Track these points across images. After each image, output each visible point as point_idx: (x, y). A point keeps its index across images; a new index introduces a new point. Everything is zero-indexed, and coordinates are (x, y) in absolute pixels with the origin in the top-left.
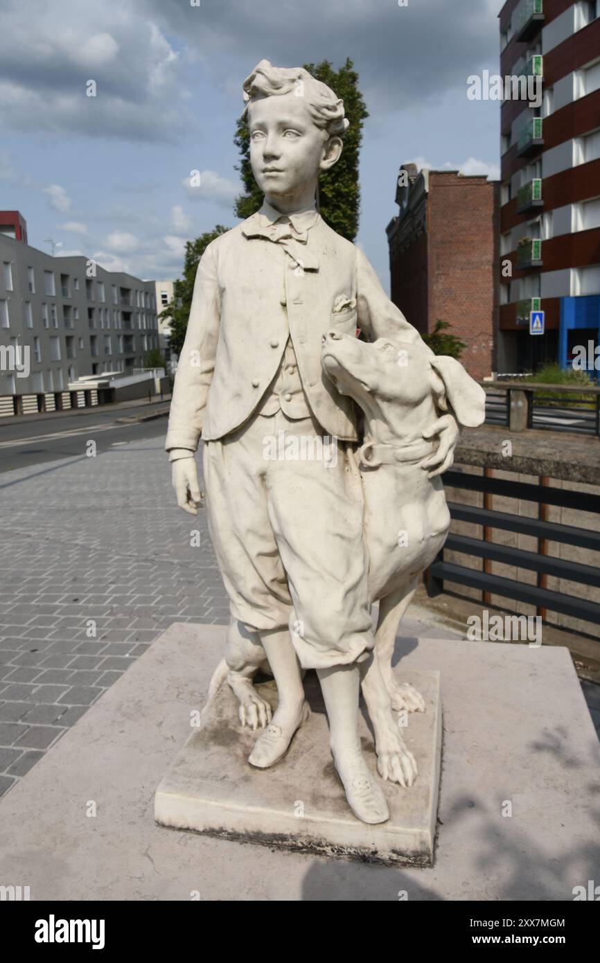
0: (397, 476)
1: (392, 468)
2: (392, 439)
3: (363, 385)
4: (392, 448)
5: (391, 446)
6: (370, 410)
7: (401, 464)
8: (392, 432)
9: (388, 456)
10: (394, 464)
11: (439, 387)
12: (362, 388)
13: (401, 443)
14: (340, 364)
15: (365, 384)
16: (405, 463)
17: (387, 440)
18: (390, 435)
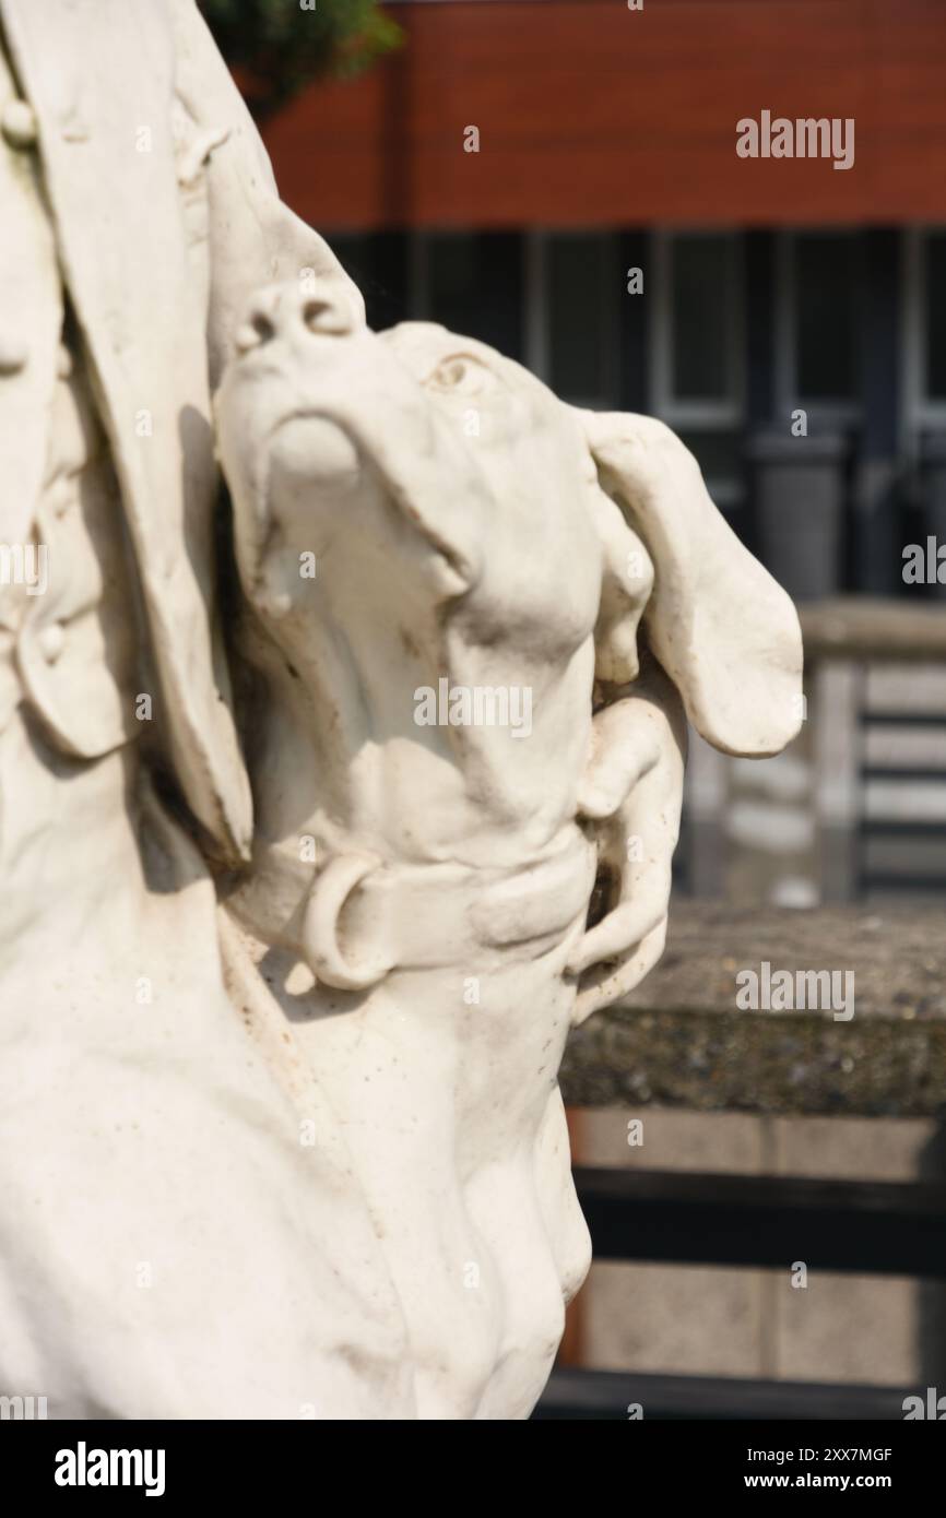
0: (468, 1022)
1: (447, 982)
2: (471, 832)
3: (439, 562)
4: (466, 881)
5: (463, 871)
6: (363, 696)
7: (495, 960)
8: (480, 798)
9: (445, 923)
10: (461, 965)
11: (637, 571)
12: (430, 580)
13: (509, 850)
14: (365, 455)
15: (451, 558)
16: (512, 954)
17: (443, 842)
18: (462, 814)
